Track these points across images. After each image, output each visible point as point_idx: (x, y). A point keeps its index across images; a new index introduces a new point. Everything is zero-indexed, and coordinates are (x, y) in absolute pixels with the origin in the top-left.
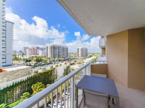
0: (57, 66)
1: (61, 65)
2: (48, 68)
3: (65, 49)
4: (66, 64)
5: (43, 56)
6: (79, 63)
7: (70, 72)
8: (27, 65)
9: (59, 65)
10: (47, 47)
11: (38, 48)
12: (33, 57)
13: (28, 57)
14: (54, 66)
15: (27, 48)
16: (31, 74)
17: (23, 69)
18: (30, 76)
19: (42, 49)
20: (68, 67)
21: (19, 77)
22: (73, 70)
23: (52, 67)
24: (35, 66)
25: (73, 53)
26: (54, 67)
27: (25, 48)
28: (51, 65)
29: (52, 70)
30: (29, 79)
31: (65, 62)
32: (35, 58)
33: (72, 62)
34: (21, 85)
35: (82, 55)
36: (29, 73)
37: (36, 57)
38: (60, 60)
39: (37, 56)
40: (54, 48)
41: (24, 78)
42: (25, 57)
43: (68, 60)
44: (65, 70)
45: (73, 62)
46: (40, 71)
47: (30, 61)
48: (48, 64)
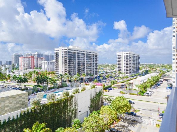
0: (77, 92)
1: (84, 90)
2: (60, 95)
3: (92, 58)
4: (94, 87)
5: (50, 71)
6: (122, 87)
7: (103, 104)
8: (20, 89)
9: (80, 89)
10: (57, 55)
11: (40, 56)
12: (31, 73)
13: (22, 74)
14: (71, 92)
15: (21, 56)
16: (27, 106)
17: (13, 97)
18: (25, 110)
19: (47, 58)
20: (99, 95)
21: (6, 111)
22: (109, 100)
23: (67, 94)
24: (35, 91)
25: (108, 66)
26: (70, 94)
27: (18, 57)
28: (65, 90)
29: (66, 100)
30: (23, 116)
31: (91, 84)
32: (35, 76)
33: (107, 84)
34: (8, 127)
35: (128, 70)
36: (25, 105)
37: (37, 73)
38: (81, 80)
39: (38, 71)
40: (70, 55)
41: (15, 114)
42: (17, 73)
43: (98, 79)
44: (92, 101)
45: (109, 84)
46: (45, 101)
47: (25, 80)
48: (59, 87)
